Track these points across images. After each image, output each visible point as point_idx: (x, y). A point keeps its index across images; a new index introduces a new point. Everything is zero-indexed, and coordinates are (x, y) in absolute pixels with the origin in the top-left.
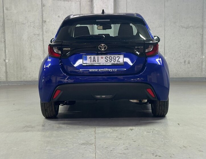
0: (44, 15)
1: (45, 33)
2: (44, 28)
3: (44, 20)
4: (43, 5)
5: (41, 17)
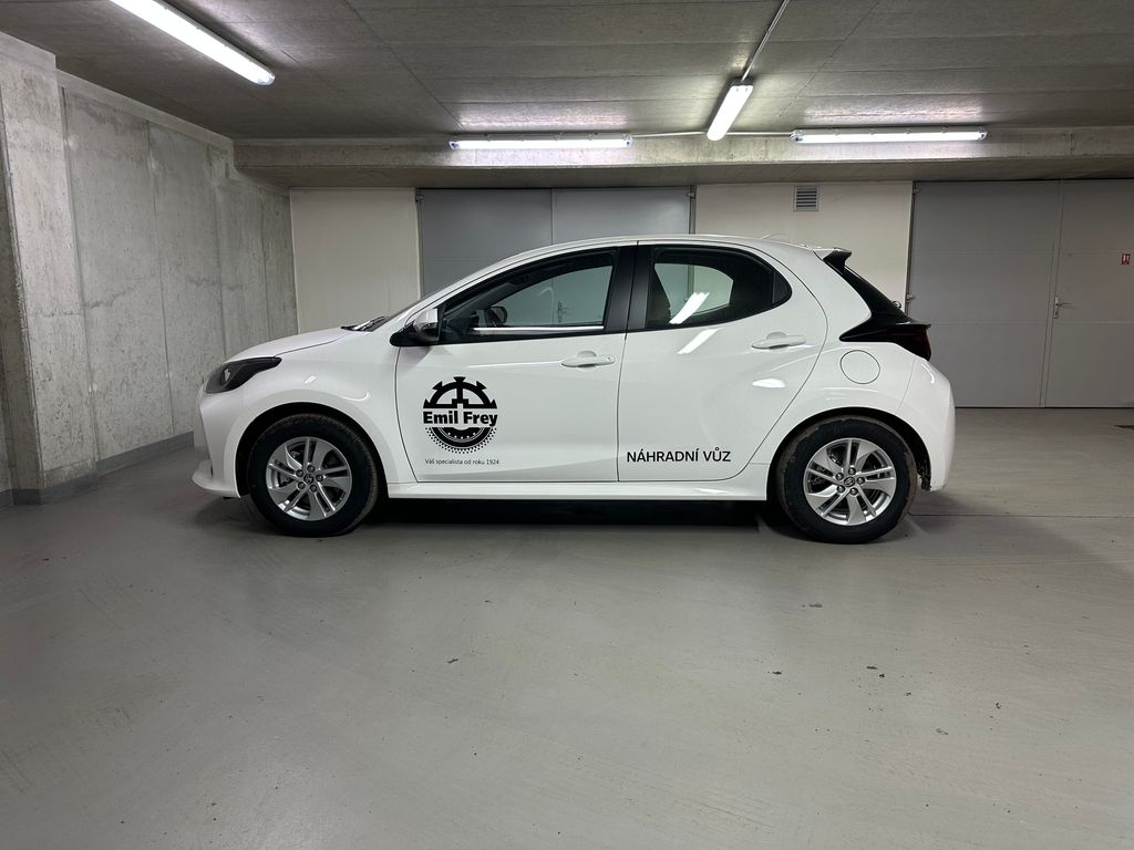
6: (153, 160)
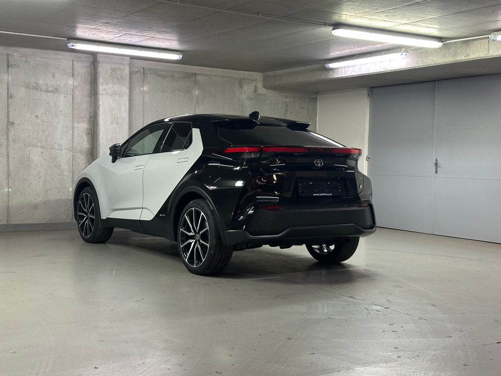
0: (11, 113)
1: (11, 143)
2: (11, 135)
3: (11, 120)
4: (10, 96)
5: (6, 115)
6: (197, 90)
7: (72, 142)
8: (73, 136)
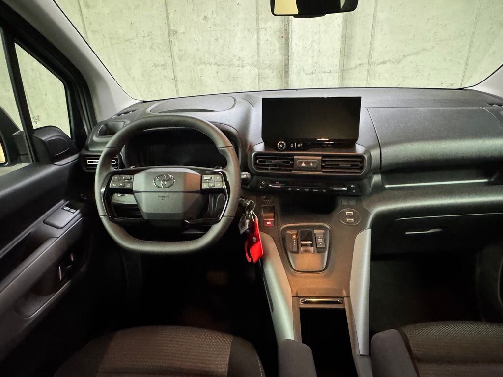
7: (258, 52)
8: (258, 44)
